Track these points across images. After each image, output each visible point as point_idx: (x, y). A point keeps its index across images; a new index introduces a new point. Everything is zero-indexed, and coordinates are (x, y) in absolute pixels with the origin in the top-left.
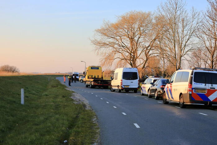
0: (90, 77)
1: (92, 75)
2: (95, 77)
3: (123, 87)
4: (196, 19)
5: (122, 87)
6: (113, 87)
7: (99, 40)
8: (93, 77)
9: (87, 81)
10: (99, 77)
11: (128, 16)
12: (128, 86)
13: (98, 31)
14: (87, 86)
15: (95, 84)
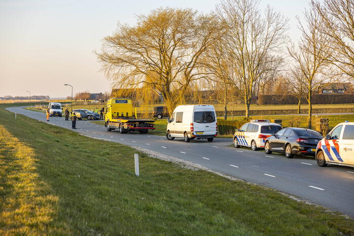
0: (116, 115)
1: (118, 113)
2: (122, 115)
3: (195, 134)
4: (274, 24)
5: (193, 134)
6: (171, 134)
7: (110, 54)
8: (120, 115)
9: (110, 122)
10: (128, 116)
11: (157, 15)
12: (201, 133)
13: (110, 39)
14: (110, 130)
15: (130, 127)
